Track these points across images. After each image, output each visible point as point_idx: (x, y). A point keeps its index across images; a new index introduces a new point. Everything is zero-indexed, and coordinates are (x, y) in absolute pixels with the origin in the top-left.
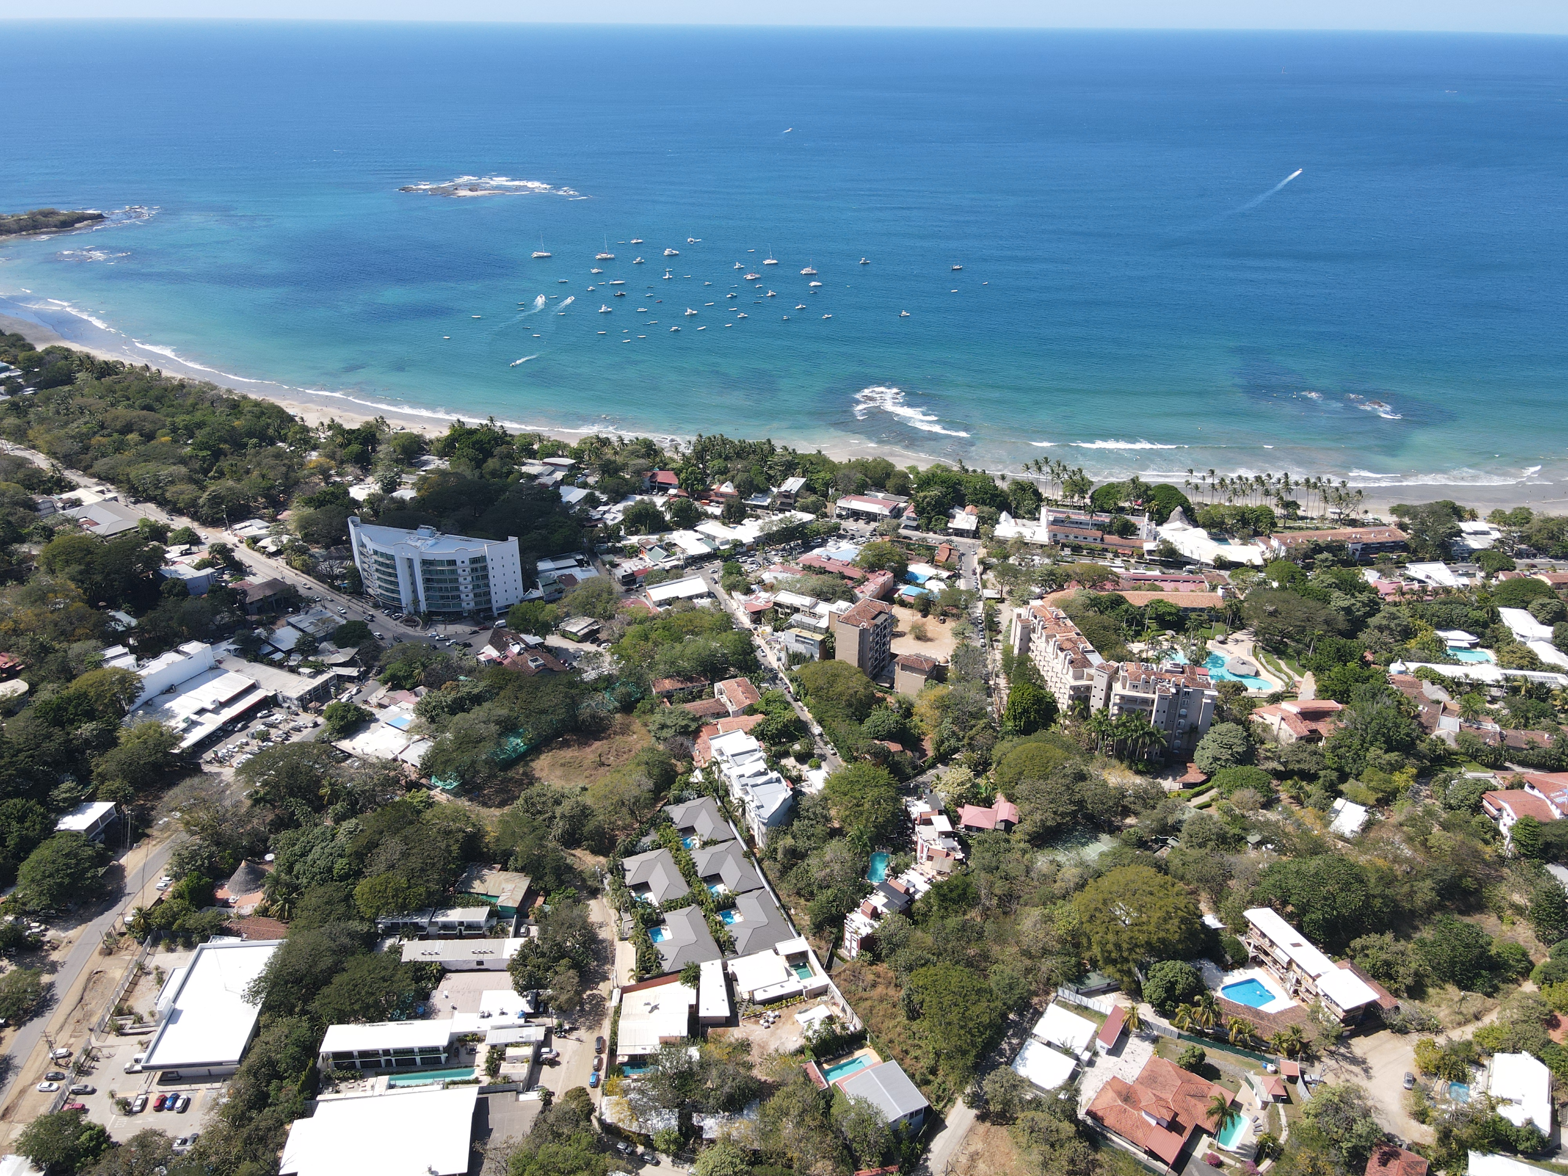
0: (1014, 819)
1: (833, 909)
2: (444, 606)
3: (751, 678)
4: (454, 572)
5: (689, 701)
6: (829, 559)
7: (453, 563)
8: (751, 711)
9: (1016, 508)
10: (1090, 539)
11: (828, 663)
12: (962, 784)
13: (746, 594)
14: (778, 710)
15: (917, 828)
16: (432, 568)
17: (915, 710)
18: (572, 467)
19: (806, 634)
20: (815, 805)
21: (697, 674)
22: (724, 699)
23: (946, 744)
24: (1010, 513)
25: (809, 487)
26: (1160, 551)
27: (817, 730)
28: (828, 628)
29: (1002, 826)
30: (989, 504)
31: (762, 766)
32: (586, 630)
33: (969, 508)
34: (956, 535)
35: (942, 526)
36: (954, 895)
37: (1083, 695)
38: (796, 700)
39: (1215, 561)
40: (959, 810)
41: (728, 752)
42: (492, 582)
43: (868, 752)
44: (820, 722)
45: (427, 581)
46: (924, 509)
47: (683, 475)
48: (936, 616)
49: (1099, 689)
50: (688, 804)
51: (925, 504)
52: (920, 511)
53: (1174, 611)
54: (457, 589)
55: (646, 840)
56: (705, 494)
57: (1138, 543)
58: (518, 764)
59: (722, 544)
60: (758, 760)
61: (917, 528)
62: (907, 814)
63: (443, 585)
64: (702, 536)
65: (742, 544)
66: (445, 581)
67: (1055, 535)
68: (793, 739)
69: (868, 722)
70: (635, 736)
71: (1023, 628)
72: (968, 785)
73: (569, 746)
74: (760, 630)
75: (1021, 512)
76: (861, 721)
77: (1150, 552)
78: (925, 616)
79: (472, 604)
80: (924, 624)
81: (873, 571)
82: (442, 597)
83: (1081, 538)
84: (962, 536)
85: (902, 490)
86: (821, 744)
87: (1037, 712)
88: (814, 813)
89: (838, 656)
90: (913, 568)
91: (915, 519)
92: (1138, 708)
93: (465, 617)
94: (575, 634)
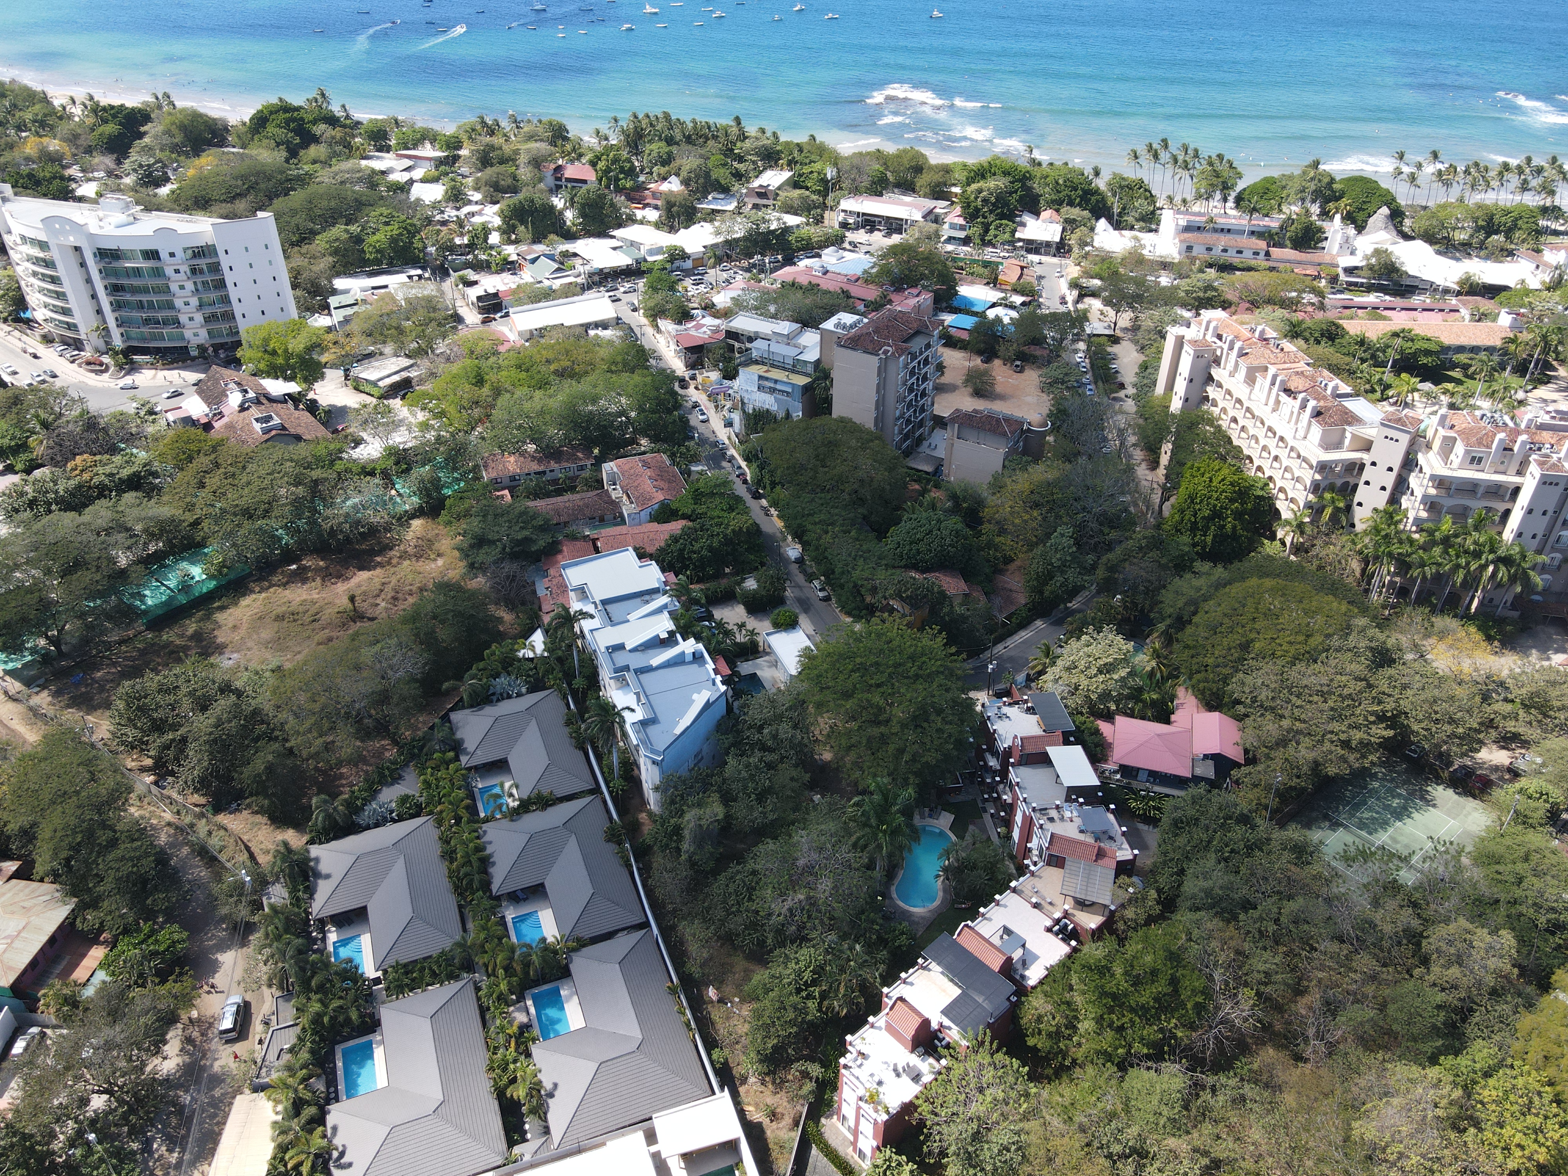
0: (1235, 753)
1: (812, 1005)
2: (154, 337)
3: (672, 456)
4: (158, 272)
5: (548, 495)
6: (826, 272)
7: (152, 255)
8: (664, 514)
9: (1120, 215)
10: (1248, 254)
11: (818, 421)
12: (1107, 669)
13: (680, 323)
14: (716, 513)
15: (1014, 775)
16: (115, 264)
17: (986, 513)
18: (440, 162)
19: (775, 374)
20: (779, 718)
21: (573, 447)
22: (616, 493)
23: (1059, 579)
24: (1110, 219)
25: (795, 183)
26: (1371, 268)
27: (793, 551)
28: (818, 363)
29: (1208, 770)
30: (1080, 205)
31: (664, 625)
32: (396, 378)
33: (1046, 214)
34: (1029, 251)
35: (1007, 236)
36: (1145, 997)
37: (1339, 482)
38: (757, 496)
39: (1461, 283)
40: (1104, 727)
41: (599, 593)
42: (233, 294)
43: (898, 595)
44: (799, 535)
45: (114, 289)
46: (977, 210)
47: (601, 165)
48: (1006, 361)
49: (1382, 466)
50: (505, 707)
51: (979, 202)
52: (971, 214)
53: (1433, 347)
54: (170, 306)
55: (389, 796)
56: (637, 195)
57: (1327, 259)
58: (190, 616)
59: (651, 252)
60: (659, 611)
61: (966, 241)
62: (990, 738)
63: (144, 298)
64: (620, 244)
65: (684, 256)
66: (145, 290)
67: (1189, 248)
68: (743, 570)
69: (897, 534)
70: (440, 562)
71: (1198, 356)
72: (1123, 673)
73: (304, 581)
74: (700, 378)
75: (1130, 219)
76: (881, 533)
77: (1349, 271)
78: (987, 361)
79: (203, 334)
80: (986, 373)
81: (899, 290)
82: (147, 322)
83: (1232, 253)
84: (1037, 252)
85: (939, 193)
86: (800, 579)
87: (1238, 515)
88: (775, 737)
89: (838, 411)
90: (965, 290)
91: (962, 228)
92: (1477, 505)
93: (193, 359)
94: (374, 384)
